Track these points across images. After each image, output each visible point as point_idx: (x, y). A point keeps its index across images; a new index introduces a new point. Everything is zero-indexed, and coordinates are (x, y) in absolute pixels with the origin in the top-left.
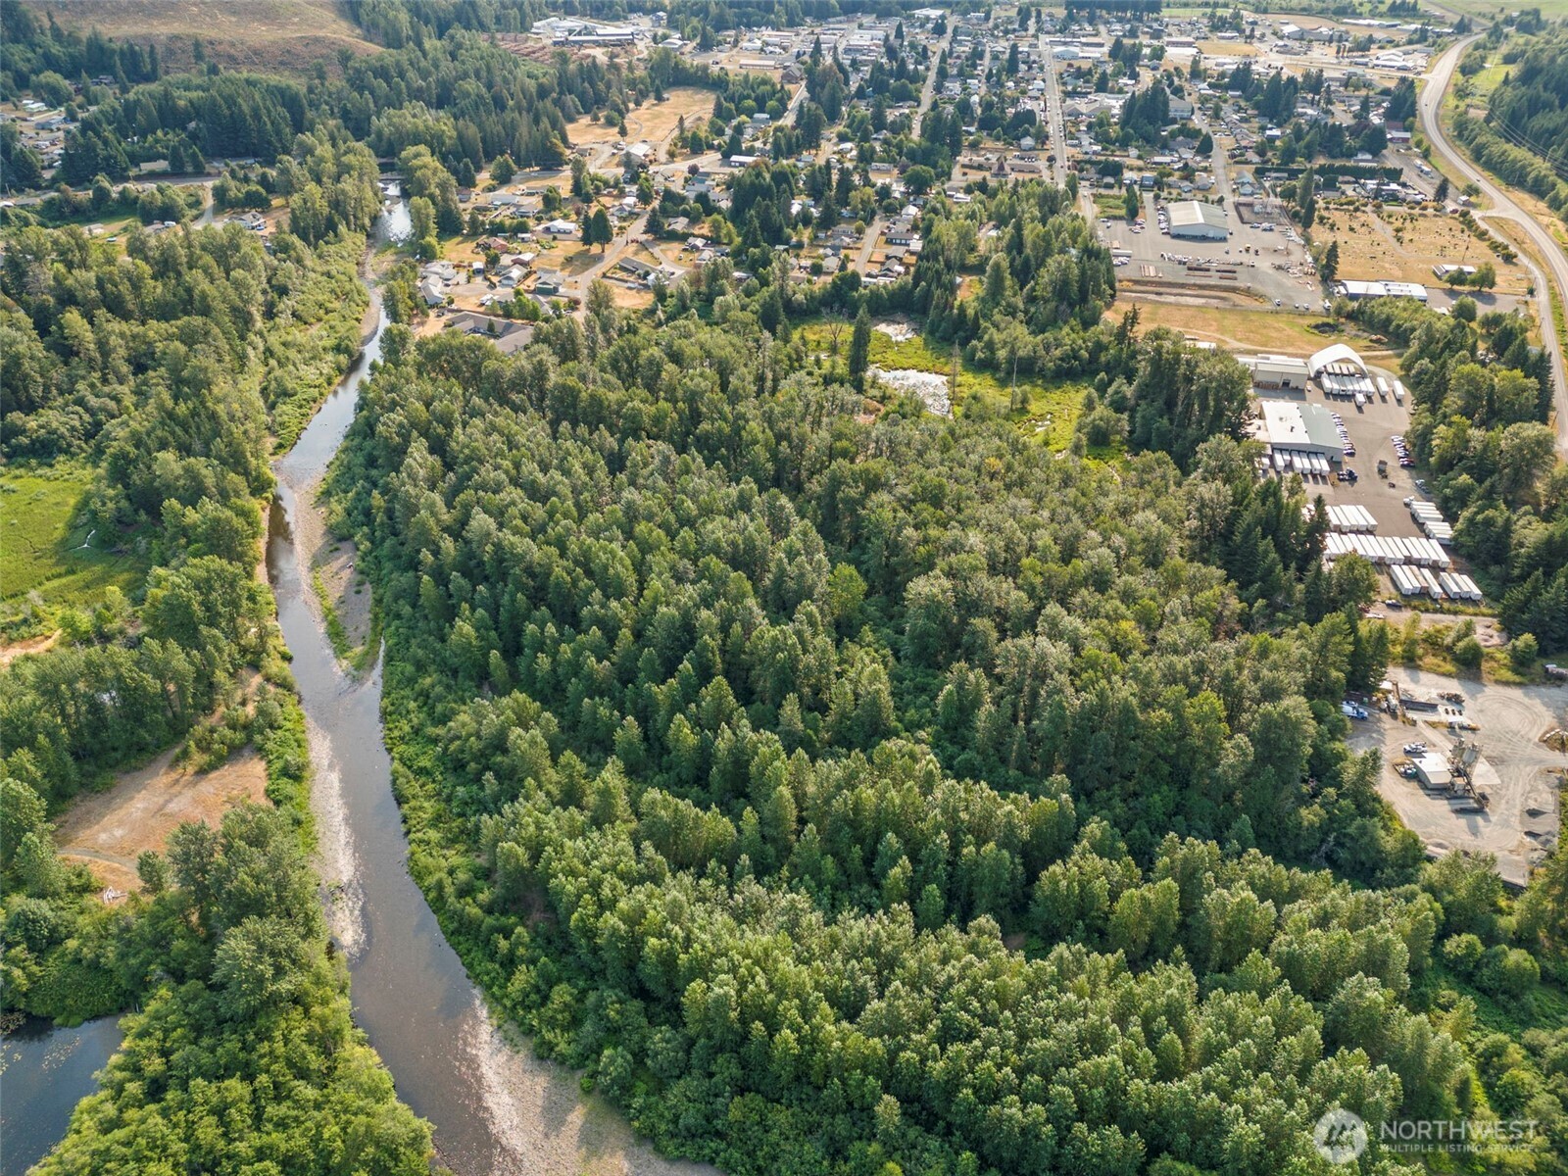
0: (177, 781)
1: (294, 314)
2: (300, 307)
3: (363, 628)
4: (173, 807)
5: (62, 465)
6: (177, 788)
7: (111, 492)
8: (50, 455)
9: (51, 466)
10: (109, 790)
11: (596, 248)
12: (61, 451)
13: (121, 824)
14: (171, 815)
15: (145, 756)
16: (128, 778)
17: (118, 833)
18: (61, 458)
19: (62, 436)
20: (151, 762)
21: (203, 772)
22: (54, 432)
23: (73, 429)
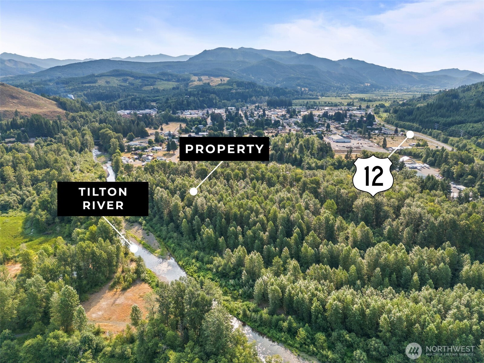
0: (115, 294)
1: (80, 170)
2: (81, 168)
3: (156, 244)
4: (118, 302)
5: (11, 213)
6: (116, 296)
7: (44, 213)
8: (6, 210)
9: (7, 213)
10: (88, 300)
11: (171, 152)
12: (10, 208)
13: (99, 310)
14: (119, 305)
15: (98, 287)
16: (93, 296)
17: (100, 313)
18: (11, 210)
19: (11, 203)
20: (100, 289)
21: (124, 289)
22: (8, 202)
23: (14, 200)
